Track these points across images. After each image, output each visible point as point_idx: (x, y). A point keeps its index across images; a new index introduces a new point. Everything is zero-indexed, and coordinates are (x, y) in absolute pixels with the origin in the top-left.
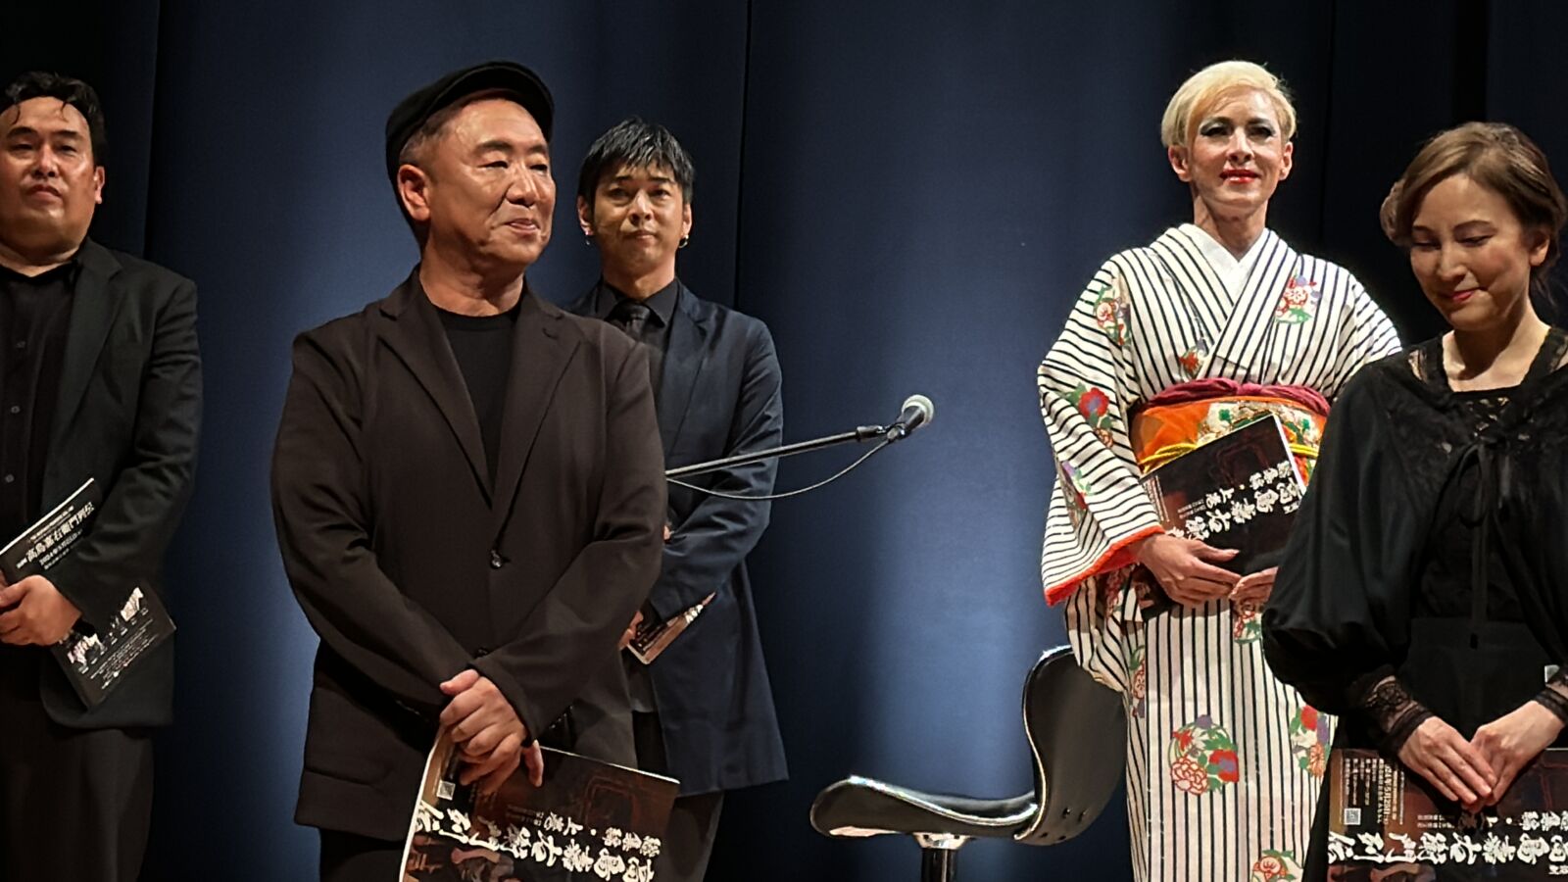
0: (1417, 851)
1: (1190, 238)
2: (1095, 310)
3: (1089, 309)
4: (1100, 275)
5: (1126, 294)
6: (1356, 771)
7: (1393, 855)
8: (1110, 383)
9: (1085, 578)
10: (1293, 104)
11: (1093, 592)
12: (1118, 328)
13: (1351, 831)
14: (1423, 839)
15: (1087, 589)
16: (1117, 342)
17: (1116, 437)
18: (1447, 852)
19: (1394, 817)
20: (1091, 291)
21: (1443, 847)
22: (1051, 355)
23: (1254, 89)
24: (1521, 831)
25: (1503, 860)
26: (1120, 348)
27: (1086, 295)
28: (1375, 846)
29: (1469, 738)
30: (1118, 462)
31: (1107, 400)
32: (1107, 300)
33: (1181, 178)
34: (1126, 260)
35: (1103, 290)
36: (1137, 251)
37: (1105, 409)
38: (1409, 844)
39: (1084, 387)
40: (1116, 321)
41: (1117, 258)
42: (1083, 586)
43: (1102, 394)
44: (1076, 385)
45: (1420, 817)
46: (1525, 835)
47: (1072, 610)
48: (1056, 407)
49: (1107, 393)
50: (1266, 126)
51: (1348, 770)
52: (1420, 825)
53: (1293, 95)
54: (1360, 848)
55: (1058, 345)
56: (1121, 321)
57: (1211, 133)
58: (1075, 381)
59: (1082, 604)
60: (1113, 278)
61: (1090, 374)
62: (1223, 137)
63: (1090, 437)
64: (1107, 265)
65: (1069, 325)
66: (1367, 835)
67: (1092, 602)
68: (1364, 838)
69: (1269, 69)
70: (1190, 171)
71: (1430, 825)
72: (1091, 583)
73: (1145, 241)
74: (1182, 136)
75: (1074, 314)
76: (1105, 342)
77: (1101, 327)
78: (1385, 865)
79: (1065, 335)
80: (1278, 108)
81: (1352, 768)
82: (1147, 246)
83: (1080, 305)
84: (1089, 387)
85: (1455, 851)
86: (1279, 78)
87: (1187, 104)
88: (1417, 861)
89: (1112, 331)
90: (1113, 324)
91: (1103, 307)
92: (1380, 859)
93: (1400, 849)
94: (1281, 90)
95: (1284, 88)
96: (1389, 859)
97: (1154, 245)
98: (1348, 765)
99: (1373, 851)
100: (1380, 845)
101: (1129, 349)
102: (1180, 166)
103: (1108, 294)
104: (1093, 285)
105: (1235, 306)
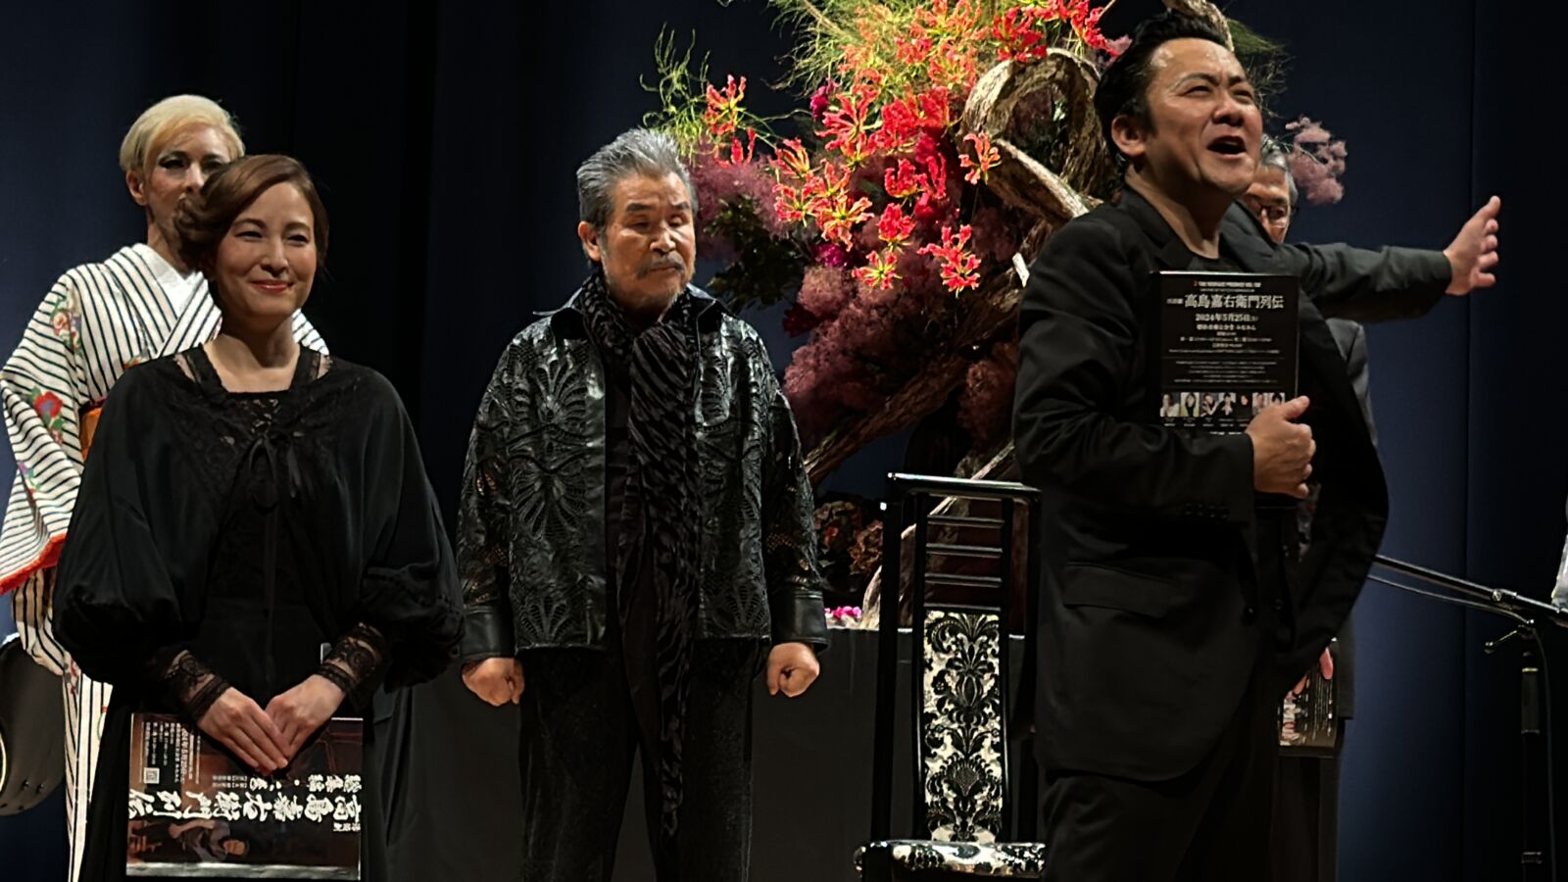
0: (212, 808)
1: (141, 257)
2: (52, 319)
3: (46, 319)
4: (56, 288)
5: (79, 305)
6: (155, 734)
7: (190, 812)
8: (64, 387)
9: (34, 569)
10: (243, 139)
11: (41, 583)
12: (72, 335)
13: (151, 789)
14: (218, 797)
15: (36, 580)
16: (71, 349)
17: (66, 437)
18: (241, 810)
19: (191, 777)
20: (49, 303)
21: (237, 805)
22: (11, 361)
23: (208, 125)
24: (308, 792)
25: (292, 818)
26: (73, 353)
27: (43, 306)
28: (173, 803)
29: (263, 707)
30: (67, 463)
31: (60, 404)
32: (63, 310)
33: (138, 201)
34: (80, 273)
35: (59, 301)
36: (92, 266)
37: (56, 412)
38: (205, 802)
39: (39, 391)
40: (69, 329)
41: (72, 272)
42: (33, 577)
43: (56, 398)
44: (31, 387)
45: (215, 778)
46: (311, 796)
47: (20, 597)
48: (16, 409)
49: (60, 396)
50: (217, 160)
51: (148, 733)
52: (214, 785)
53: (242, 131)
54: (159, 805)
55: (17, 352)
56: (73, 329)
57: (166, 164)
58: (31, 385)
59: (30, 594)
60: (67, 289)
61: (47, 380)
62: (181, 170)
63: (47, 438)
64: (63, 279)
65: (27, 333)
66: (165, 793)
67: (40, 593)
68: (163, 795)
69: (222, 105)
70: (146, 196)
71: (224, 785)
72: (40, 575)
73: (99, 259)
74: (141, 164)
75: (32, 324)
76: (61, 348)
77: (57, 335)
78: (183, 821)
79: (24, 343)
80: (230, 143)
81: (151, 732)
82: (102, 262)
83: (37, 315)
84: (44, 391)
85: (247, 808)
86: (231, 115)
87: (147, 134)
88: (213, 818)
89: (68, 338)
90: (68, 332)
91: (59, 316)
92: (178, 815)
93: (196, 807)
94: (234, 127)
95: (236, 124)
96: (187, 815)
97: (109, 262)
98: (148, 728)
99: (171, 808)
100: (178, 802)
101: (81, 356)
102: (137, 189)
103: (63, 305)
104: (50, 297)
105: (179, 320)
